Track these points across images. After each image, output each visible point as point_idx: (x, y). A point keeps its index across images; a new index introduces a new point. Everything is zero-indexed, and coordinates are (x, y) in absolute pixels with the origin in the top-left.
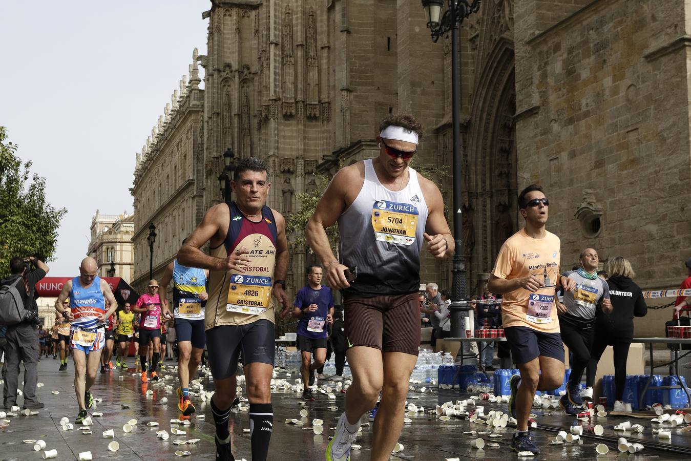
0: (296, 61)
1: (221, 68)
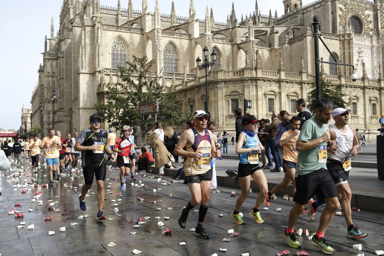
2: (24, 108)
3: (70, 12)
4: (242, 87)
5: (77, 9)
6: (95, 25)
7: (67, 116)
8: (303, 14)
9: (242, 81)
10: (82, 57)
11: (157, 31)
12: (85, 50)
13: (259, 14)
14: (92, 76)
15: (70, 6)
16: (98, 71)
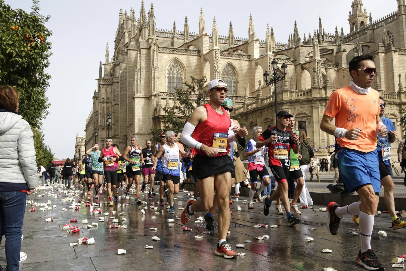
2: (78, 136)
3: (125, 36)
4: (310, 109)
5: (132, 32)
6: (150, 47)
7: (121, 143)
8: (373, 30)
9: (310, 101)
10: (137, 81)
11: (215, 52)
12: (140, 74)
13: (323, 32)
14: (148, 100)
15: (125, 30)
16: (153, 95)
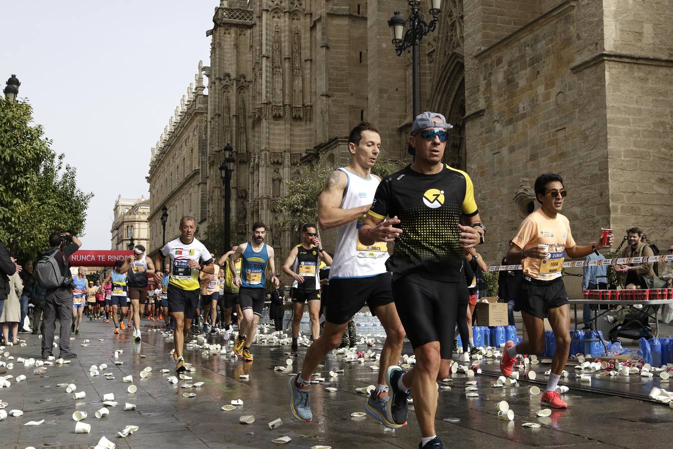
0: (284, 71)
1: (222, 77)
2: (121, 203)
